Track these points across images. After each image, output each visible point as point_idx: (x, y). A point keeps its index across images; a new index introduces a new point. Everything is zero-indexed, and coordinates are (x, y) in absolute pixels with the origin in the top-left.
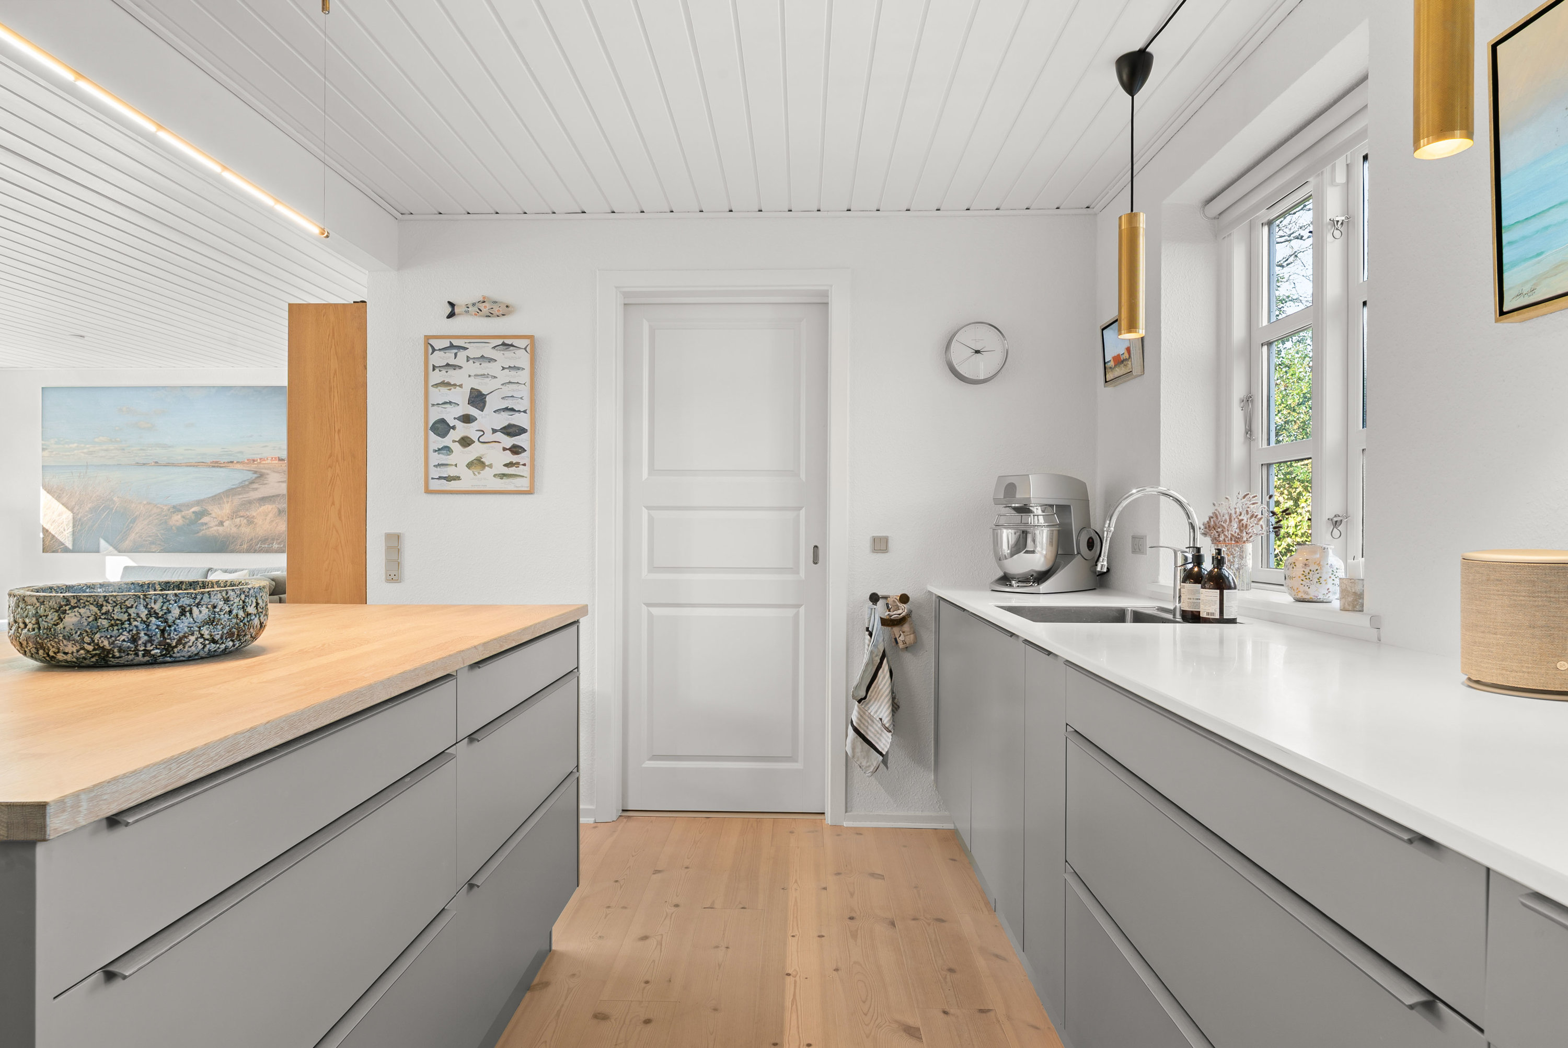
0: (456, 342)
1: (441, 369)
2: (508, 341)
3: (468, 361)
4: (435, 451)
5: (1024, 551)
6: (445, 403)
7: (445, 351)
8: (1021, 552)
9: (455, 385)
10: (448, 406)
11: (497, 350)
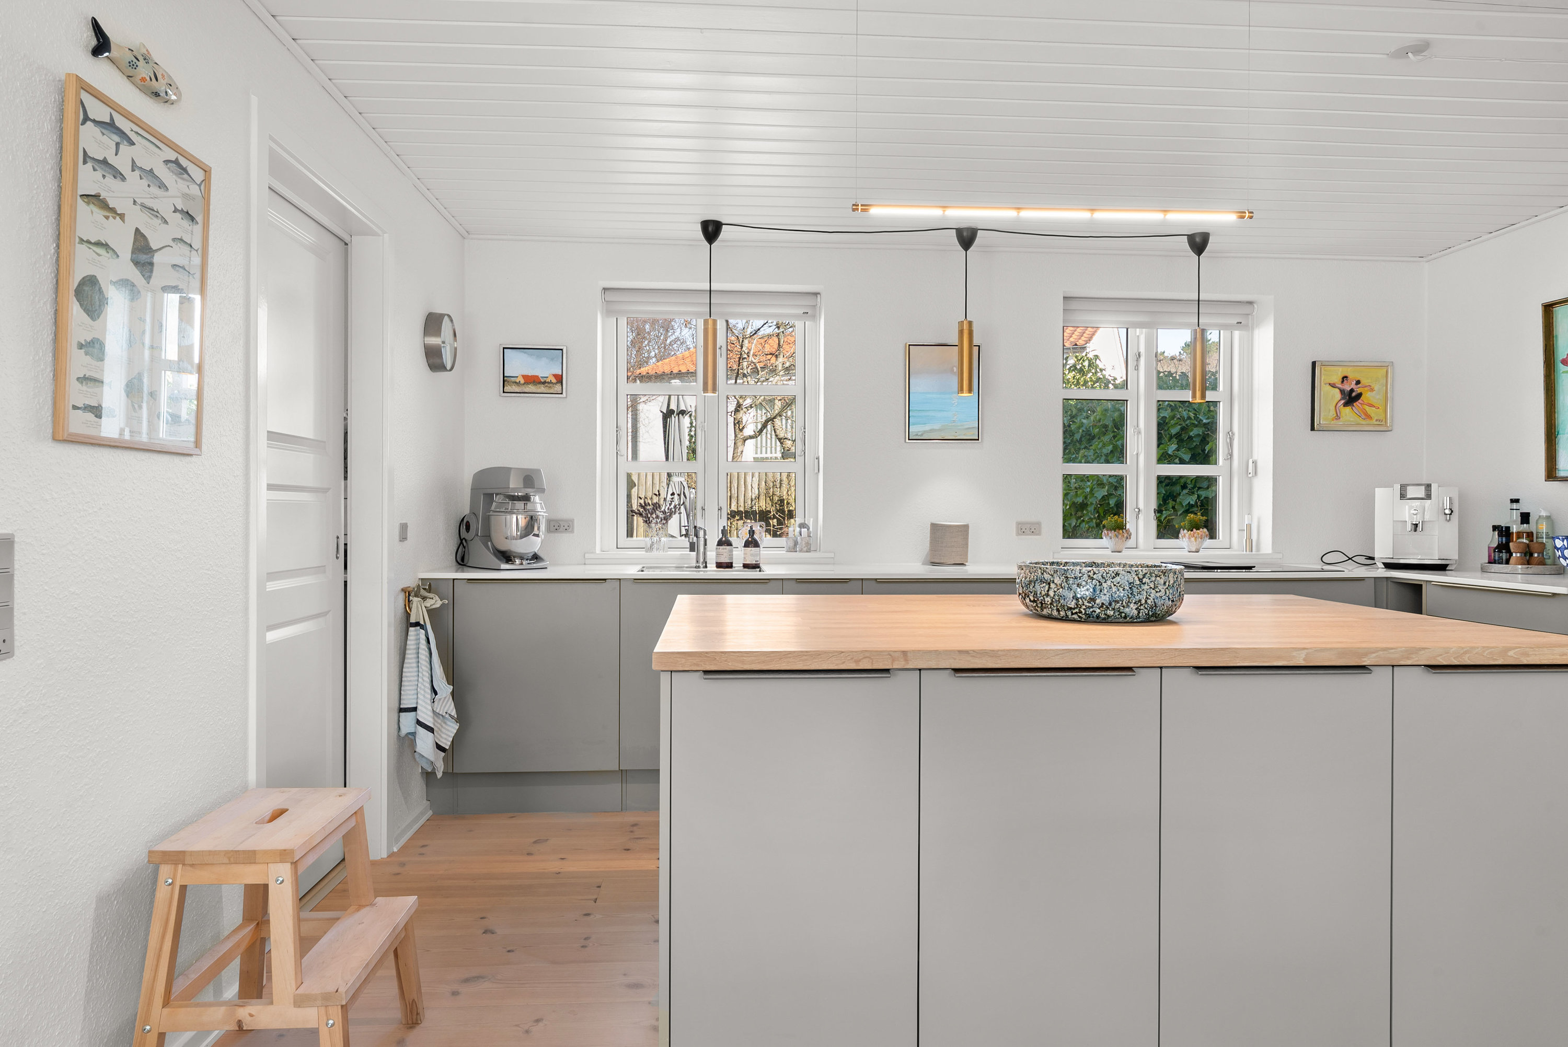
0: (120, 122)
1: (96, 167)
2: (184, 162)
3: (133, 170)
4: (81, 346)
5: (532, 534)
6: (98, 244)
7: (104, 131)
8: (530, 535)
9: (113, 210)
10: (101, 251)
11: (169, 168)
